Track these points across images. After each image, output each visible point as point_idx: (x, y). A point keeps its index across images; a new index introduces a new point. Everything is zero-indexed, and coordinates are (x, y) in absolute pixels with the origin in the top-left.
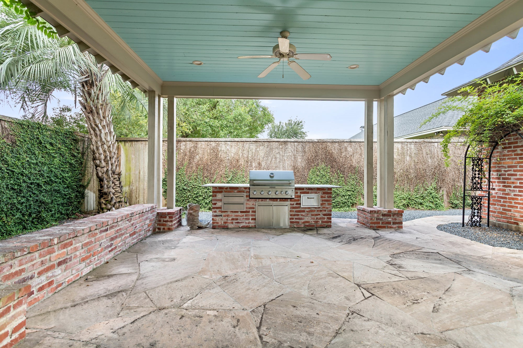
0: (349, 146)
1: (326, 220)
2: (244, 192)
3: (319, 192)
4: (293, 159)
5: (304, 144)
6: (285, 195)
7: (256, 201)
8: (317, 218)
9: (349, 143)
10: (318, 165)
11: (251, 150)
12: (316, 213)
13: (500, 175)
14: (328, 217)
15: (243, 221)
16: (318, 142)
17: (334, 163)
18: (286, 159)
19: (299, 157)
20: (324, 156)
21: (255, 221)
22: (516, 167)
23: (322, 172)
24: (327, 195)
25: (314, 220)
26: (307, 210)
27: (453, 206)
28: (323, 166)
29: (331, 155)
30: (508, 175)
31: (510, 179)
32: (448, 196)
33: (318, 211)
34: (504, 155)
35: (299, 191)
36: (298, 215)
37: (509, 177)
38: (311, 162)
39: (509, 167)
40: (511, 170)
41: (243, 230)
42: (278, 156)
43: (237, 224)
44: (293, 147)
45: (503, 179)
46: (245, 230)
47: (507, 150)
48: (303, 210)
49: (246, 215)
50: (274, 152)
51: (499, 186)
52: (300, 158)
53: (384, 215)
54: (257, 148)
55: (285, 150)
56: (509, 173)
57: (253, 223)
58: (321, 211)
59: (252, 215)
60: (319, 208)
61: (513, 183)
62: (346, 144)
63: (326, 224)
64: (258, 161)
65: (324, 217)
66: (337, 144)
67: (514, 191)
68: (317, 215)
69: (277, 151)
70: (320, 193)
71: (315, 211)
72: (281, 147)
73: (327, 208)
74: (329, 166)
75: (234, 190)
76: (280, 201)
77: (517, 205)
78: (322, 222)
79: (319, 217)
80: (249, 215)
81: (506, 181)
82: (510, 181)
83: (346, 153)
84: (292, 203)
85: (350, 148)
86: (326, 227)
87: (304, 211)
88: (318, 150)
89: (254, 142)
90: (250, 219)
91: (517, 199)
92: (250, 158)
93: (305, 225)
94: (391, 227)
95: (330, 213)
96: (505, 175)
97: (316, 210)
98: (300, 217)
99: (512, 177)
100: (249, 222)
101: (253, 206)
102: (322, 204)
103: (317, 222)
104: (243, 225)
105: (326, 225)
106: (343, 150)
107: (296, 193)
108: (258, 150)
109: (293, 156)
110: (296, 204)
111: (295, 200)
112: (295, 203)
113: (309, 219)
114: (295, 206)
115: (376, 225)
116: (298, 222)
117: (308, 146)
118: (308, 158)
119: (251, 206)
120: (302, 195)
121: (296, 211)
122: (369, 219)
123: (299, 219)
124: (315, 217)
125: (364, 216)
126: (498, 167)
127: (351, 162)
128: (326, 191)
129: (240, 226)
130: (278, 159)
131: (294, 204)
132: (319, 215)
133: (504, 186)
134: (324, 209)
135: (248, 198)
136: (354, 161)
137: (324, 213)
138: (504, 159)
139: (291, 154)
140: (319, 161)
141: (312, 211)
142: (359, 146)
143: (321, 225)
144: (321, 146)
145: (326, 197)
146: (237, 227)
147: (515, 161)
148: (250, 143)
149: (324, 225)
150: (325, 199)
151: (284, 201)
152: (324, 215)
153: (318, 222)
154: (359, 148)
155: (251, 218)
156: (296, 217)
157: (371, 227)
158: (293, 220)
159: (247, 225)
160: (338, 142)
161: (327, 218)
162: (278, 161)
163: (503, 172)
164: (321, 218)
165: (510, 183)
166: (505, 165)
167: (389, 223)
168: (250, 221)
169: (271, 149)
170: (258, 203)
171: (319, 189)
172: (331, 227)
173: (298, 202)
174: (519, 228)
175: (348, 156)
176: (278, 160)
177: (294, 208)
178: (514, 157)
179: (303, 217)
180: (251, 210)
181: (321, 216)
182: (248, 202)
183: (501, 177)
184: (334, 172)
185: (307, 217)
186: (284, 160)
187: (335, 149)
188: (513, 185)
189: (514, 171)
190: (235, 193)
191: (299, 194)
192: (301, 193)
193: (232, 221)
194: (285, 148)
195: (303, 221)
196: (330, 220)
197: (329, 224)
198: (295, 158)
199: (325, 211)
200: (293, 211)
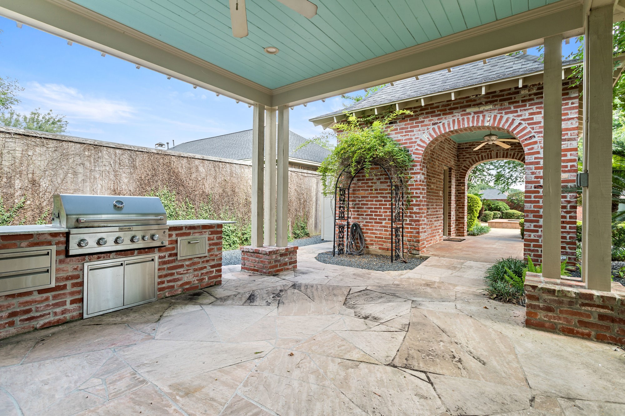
0: (201, 165)
1: (214, 274)
2: (50, 243)
3: (205, 232)
4: (112, 177)
5: (133, 154)
6: (151, 241)
7: (84, 259)
8: (202, 274)
9: (201, 161)
10: (157, 189)
11: (8, 153)
12: (200, 266)
13: (355, 205)
14: (217, 269)
15: (47, 312)
16: (157, 154)
17: (181, 188)
18: (97, 176)
19: (124, 175)
20: (166, 176)
21: (80, 305)
22: (367, 197)
23: (163, 201)
24: (215, 236)
25: (197, 278)
26: (187, 263)
27: (296, 236)
28: (165, 191)
29: (177, 175)
30: (362, 204)
31: (363, 208)
32: (292, 226)
33: (203, 262)
34: (359, 187)
35: (174, 233)
36: (172, 274)
37: (363, 206)
38: (145, 184)
39: (362, 197)
40: (364, 200)
41: (53, 334)
42: (80, 169)
43: (27, 324)
44: (113, 156)
45: (358, 208)
46: (59, 332)
47: (361, 182)
48: (180, 264)
49: (55, 297)
50: (71, 161)
51: (354, 214)
52: (126, 178)
53: (282, 255)
54: (27, 150)
55: (96, 161)
56: (362, 202)
57: (74, 310)
58: (207, 261)
59: (72, 294)
60: (205, 257)
61: (365, 211)
62: (197, 162)
63: (215, 280)
64: (30, 176)
65: (212, 270)
66: (185, 159)
67: (366, 219)
68: (202, 269)
69: (78, 160)
70: (207, 233)
71: (199, 263)
72: (86, 153)
73: (216, 255)
74: (174, 192)
75: (17, 242)
76: (139, 253)
77: (368, 231)
78: (210, 278)
79: (204, 271)
80: (64, 294)
81: (360, 210)
82: (363, 210)
83: (197, 174)
84: (162, 254)
85: (202, 168)
86: (215, 285)
87: (182, 266)
88: (158, 166)
89: (18, 137)
90: (68, 302)
91: (368, 226)
92: (6, 169)
93: (184, 290)
94: (288, 269)
95: (220, 262)
96: (359, 204)
97: (201, 260)
98: (176, 276)
99: (364, 206)
100: (65, 310)
101: (76, 273)
102: (209, 251)
103: (201, 280)
104: (47, 321)
105: (214, 283)
106: (194, 170)
107: (170, 236)
108: (30, 153)
109: (113, 173)
110: (169, 256)
111: (168, 249)
112: (167, 254)
113: (190, 277)
114: (167, 259)
115: (274, 270)
116: (173, 287)
117: (141, 159)
118: (141, 177)
119: (70, 274)
120: (179, 239)
121: (169, 269)
122: (266, 263)
123: (175, 280)
124: (199, 273)
125: (257, 259)
126: (353, 197)
127: (203, 187)
128: (215, 229)
129: (38, 326)
130: (80, 176)
131: (165, 256)
132: (205, 267)
133: (358, 215)
134: (212, 258)
135: (62, 257)
136: (207, 186)
137: (212, 263)
138: (359, 190)
139: (107, 169)
140: (159, 183)
141: (194, 264)
142: (213, 166)
143: (207, 284)
144: (161, 160)
145: (215, 238)
146: (26, 330)
147: (367, 192)
148: (7, 136)
149: (212, 282)
150: (213, 242)
151: (146, 253)
152: (212, 267)
153: (203, 279)
154: (213, 169)
155: (68, 299)
156: (169, 278)
157: (269, 273)
158: (164, 285)
159: (57, 318)
160: (187, 157)
161: (216, 271)
162: (80, 180)
163: (357, 202)
164: (207, 273)
165: (363, 212)
166: (359, 196)
167: (286, 264)
168: (68, 306)
169: (65, 156)
170: (89, 264)
171: (205, 227)
172: (221, 284)
173: (173, 252)
174: (369, 251)
175: (200, 179)
176: (80, 178)
177: (165, 263)
178: (366, 188)
179: (180, 276)
180: (69, 283)
181: (209, 269)
182: (62, 266)
183: (356, 206)
184: (181, 200)
185: (188, 275)
186: (95, 178)
187: (182, 167)
188: (365, 214)
189: (367, 201)
190: (24, 248)
191: (174, 238)
192: (177, 235)
193: (10, 320)
194: (97, 156)
195: (180, 283)
196: (220, 274)
197: (219, 279)
198: (116, 176)
199: (214, 260)
200: (164, 269)
